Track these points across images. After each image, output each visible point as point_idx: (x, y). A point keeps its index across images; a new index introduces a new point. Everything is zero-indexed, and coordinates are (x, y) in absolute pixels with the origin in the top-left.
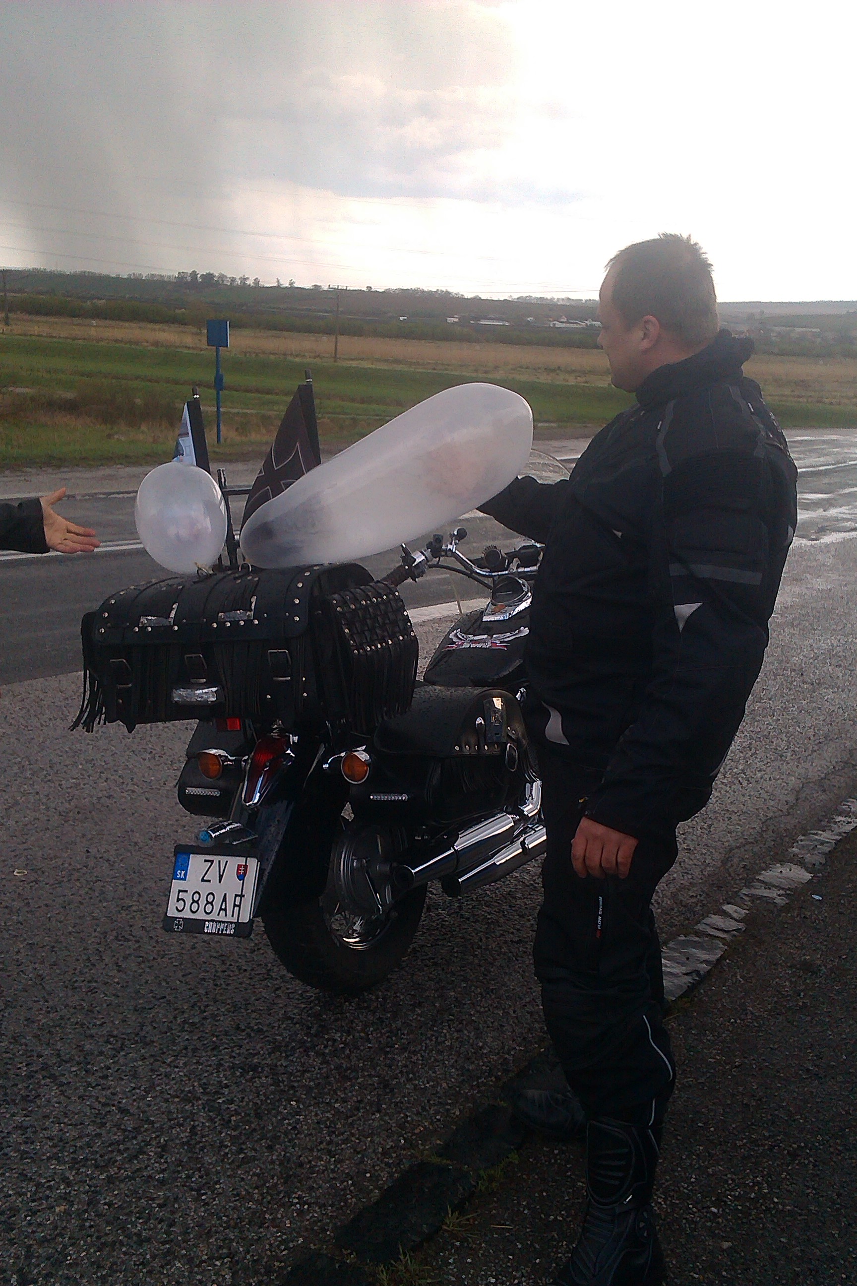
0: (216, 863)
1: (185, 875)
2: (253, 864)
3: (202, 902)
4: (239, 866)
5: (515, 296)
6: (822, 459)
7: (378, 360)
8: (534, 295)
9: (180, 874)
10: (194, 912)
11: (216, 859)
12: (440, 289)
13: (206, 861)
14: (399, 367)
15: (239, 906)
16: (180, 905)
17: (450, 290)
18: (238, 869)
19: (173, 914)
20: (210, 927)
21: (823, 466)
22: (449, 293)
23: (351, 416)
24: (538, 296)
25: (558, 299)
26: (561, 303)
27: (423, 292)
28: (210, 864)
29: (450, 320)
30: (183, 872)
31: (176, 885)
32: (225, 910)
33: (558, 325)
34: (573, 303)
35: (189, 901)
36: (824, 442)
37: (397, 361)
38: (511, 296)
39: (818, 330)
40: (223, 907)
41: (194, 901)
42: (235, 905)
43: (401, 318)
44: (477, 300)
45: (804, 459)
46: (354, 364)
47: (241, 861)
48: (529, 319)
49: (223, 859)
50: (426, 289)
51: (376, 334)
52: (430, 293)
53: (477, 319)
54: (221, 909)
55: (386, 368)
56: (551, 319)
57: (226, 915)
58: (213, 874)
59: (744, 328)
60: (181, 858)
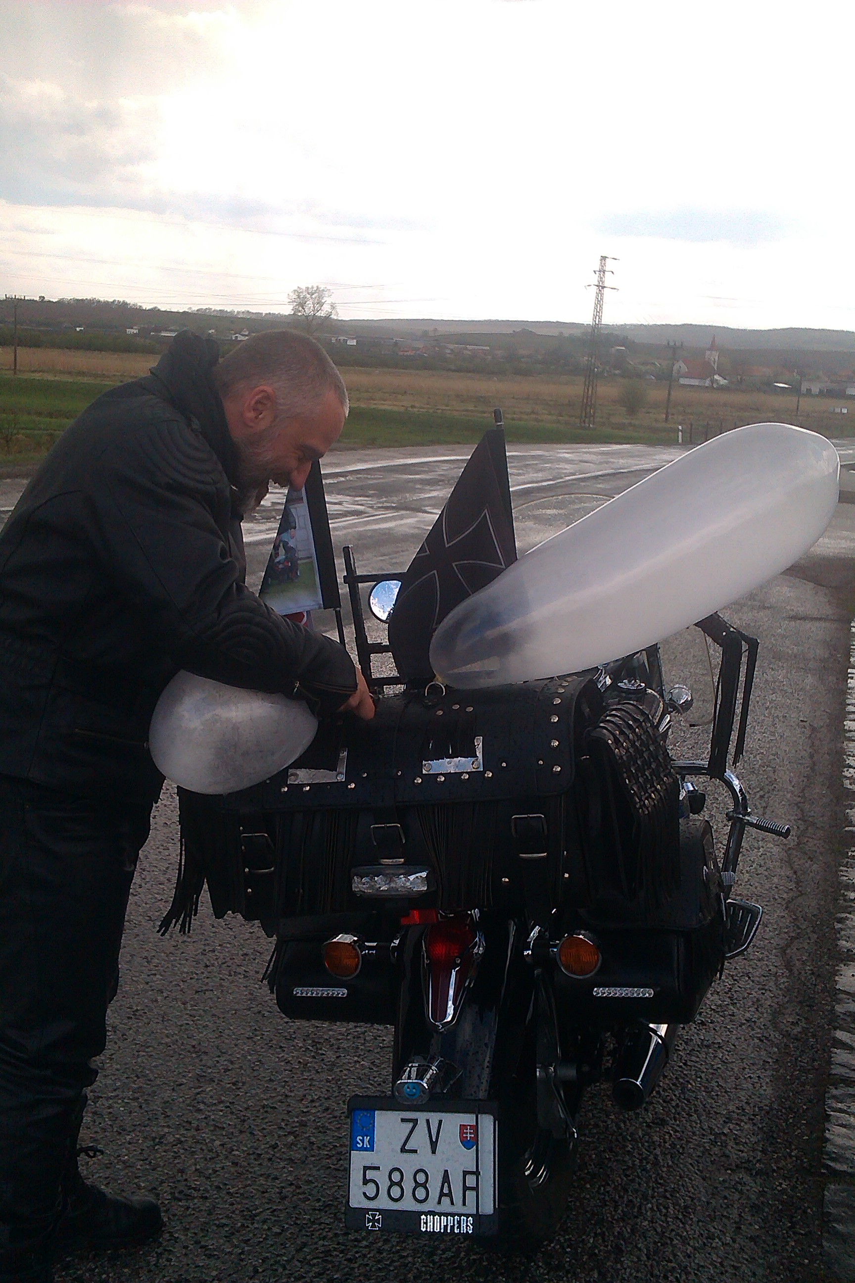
0: (422, 1124)
1: (371, 1142)
2: (487, 1125)
3: (408, 1185)
4: (463, 1127)
5: (195, 308)
6: (540, 475)
7: (61, 372)
8: (213, 308)
9: (363, 1141)
10: (396, 1200)
11: (422, 1117)
12: (117, 299)
13: (403, 1120)
14: (85, 380)
15: (476, 1189)
16: (371, 1190)
17: (128, 301)
18: (462, 1133)
19: (359, 1203)
20: (430, 1224)
21: (545, 481)
22: (126, 304)
23: (48, 432)
24: (218, 308)
25: (238, 312)
26: (241, 316)
27: (99, 302)
28: (411, 1125)
29: (129, 331)
30: (367, 1139)
31: (358, 1160)
32: (450, 1195)
33: (240, 338)
34: (254, 317)
35: (384, 1185)
36: (533, 457)
37: (81, 373)
38: (190, 308)
39: (488, 348)
40: (446, 1191)
41: (393, 1184)
42: (465, 1188)
43: (78, 329)
44: (155, 312)
45: (523, 474)
46: (37, 376)
47: (468, 1119)
48: (210, 332)
49: (434, 1118)
50: (102, 300)
51: (54, 345)
52: (107, 303)
53: (158, 330)
54: (442, 1194)
55: (71, 380)
56: (233, 332)
57: (452, 1203)
58: (420, 1140)
59: (420, 345)
60: (360, 1116)
